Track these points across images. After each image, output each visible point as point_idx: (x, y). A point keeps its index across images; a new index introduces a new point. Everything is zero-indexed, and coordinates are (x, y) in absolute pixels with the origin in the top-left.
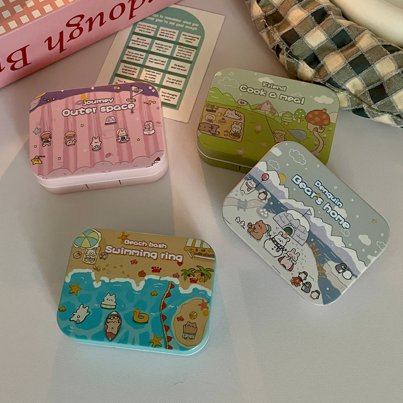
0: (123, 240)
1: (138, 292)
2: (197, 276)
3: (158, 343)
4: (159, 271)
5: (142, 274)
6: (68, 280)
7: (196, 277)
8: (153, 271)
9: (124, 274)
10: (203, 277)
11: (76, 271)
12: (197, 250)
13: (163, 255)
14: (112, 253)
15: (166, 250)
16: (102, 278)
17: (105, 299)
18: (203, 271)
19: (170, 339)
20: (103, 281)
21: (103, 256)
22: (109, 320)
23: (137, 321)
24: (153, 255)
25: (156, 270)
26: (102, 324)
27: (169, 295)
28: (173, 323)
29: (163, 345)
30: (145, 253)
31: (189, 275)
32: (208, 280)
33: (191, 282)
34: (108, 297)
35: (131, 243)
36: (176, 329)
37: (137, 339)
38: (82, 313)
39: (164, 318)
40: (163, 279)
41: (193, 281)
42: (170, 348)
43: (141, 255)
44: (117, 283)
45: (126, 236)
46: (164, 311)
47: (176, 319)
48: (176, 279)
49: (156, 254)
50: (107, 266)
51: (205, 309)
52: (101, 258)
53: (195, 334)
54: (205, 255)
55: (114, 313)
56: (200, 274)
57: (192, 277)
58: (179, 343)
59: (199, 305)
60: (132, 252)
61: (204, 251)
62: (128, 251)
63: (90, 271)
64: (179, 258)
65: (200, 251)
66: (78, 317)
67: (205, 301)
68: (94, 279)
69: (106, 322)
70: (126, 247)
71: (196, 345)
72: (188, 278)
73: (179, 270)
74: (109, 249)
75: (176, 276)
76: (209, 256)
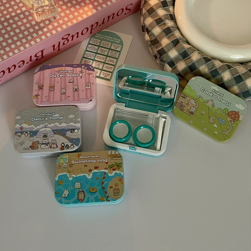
0: (79, 157)
1: (90, 179)
3: (103, 200)
4: (98, 168)
5: (90, 171)
6: (57, 179)
7: (115, 168)
8: (95, 168)
9: (82, 172)
10: (118, 167)
11: (59, 174)
12: (113, 156)
13: (98, 160)
14: (75, 163)
15: (99, 158)
16: (73, 176)
18: (118, 165)
19: (108, 197)
20: (73, 177)
21: (71, 165)
22: (79, 194)
23: (92, 192)
24: (94, 161)
25: (96, 168)
26: (76, 196)
27: (104, 178)
30: (90, 161)
31: (112, 167)
32: (121, 168)
34: (77, 183)
35: (83, 157)
36: (110, 192)
38: (66, 193)
39: (104, 188)
40: (100, 171)
41: (114, 170)
42: (109, 201)
43: (88, 162)
45: (80, 155)
47: (109, 188)
48: (106, 170)
49: (95, 160)
50: (74, 170)
51: (121, 181)
52: (70, 167)
53: (119, 193)
54: (117, 157)
55: (81, 190)
57: (113, 168)
59: (118, 180)
60: (84, 162)
61: (117, 155)
62: (82, 161)
63: (66, 173)
64: (106, 160)
65: (115, 156)
66: (65, 195)
67: (121, 177)
68: (69, 176)
69: (78, 195)
70: (81, 159)
72: (112, 169)
73: (107, 166)
74: (73, 162)
75: (106, 169)
76: (119, 157)
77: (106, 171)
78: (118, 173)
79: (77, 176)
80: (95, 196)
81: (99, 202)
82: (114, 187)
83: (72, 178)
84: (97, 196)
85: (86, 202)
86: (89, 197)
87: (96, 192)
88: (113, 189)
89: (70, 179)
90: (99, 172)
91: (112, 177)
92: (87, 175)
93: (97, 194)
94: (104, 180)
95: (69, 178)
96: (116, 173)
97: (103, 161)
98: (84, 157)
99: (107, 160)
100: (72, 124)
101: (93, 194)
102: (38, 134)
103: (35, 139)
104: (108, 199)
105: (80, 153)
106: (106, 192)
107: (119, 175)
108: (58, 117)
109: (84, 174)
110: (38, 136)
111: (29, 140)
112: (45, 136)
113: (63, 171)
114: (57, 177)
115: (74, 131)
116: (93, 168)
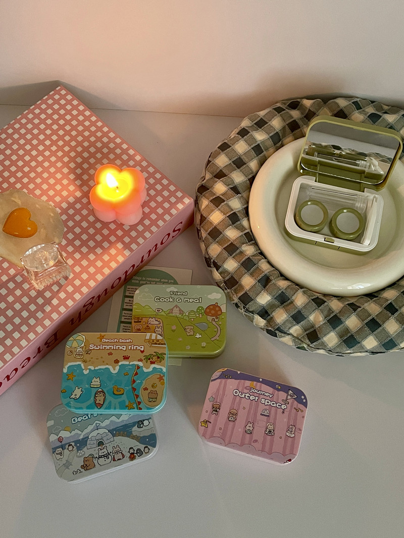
0: (101, 339)
1: (115, 374)
2: (155, 359)
3: (132, 407)
4: (128, 358)
5: (117, 362)
6: (66, 371)
8: (124, 359)
9: (103, 363)
10: (159, 359)
11: (70, 364)
12: (153, 341)
13: (130, 347)
14: (94, 349)
15: (132, 343)
16: (89, 367)
17: (93, 381)
18: (158, 355)
19: (139, 403)
20: (90, 369)
21: (88, 352)
22: (97, 395)
23: (117, 394)
24: (123, 348)
25: (126, 358)
26: (92, 398)
27: (136, 374)
28: (141, 392)
29: (136, 408)
30: (117, 347)
31: (149, 359)
32: (163, 361)
33: (151, 363)
34: (95, 379)
35: (107, 341)
36: (143, 396)
37: (118, 405)
38: (78, 392)
39: (134, 389)
40: (131, 363)
41: (152, 363)
42: (140, 409)
43: (115, 348)
44: (100, 369)
45: (103, 336)
46: (134, 385)
47: (143, 390)
48: (140, 362)
49: (125, 347)
50: (92, 358)
51: (162, 381)
52: (87, 353)
53: (156, 398)
54: (159, 344)
55: (100, 390)
56: (156, 357)
57: (151, 360)
58: (147, 406)
59: (158, 378)
60: (108, 347)
61: (158, 341)
62: (105, 346)
63: (80, 363)
64: (141, 348)
65: (155, 341)
66: (76, 395)
67: (162, 375)
68: (83, 368)
69: (95, 396)
70: (103, 344)
71: (157, 405)
72: (149, 361)
73: (142, 356)
74: (92, 347)
75: (140, 360)
76: (162, 344)
77: (141, 364)
78: (158, 369)
79: (96, 368)
80: (120, 400)
81: (126, 409)
82: (150, 388)
83: (88, 370)
84: (124, 401)
85: (106, 409)
86: (110, 402)
87: (123, 394)
88: (149, 391)
89: (86, 372)
90: (129, 365)
91: (149, 373)
92: (110, 367)
93: (124, 397)
94: (135, 378)
95: (84, 371)
96: (154, 368)
97: (136, 348)
98: (109, 341)
99: (143, 347)
101: (117, 396)
104: (140, 406)
105: (103, 334)
106: (137, 396)
107: (159, 372)
109: (107, 366)
113: (75, 360)
114: (66, 368)
116: (120, 358)
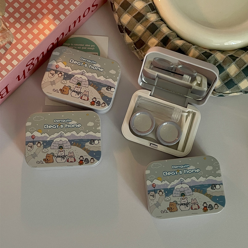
100: (91, 133)
102: (52, 144)
103: (50, 150)
108: (75, 125)
110: (52, 147)
111: (43, 152)
112: (61, 147)
115: (94, 142)
